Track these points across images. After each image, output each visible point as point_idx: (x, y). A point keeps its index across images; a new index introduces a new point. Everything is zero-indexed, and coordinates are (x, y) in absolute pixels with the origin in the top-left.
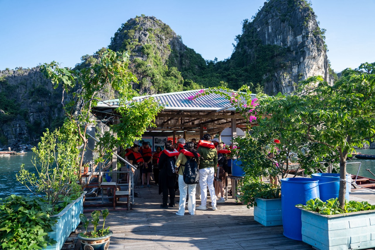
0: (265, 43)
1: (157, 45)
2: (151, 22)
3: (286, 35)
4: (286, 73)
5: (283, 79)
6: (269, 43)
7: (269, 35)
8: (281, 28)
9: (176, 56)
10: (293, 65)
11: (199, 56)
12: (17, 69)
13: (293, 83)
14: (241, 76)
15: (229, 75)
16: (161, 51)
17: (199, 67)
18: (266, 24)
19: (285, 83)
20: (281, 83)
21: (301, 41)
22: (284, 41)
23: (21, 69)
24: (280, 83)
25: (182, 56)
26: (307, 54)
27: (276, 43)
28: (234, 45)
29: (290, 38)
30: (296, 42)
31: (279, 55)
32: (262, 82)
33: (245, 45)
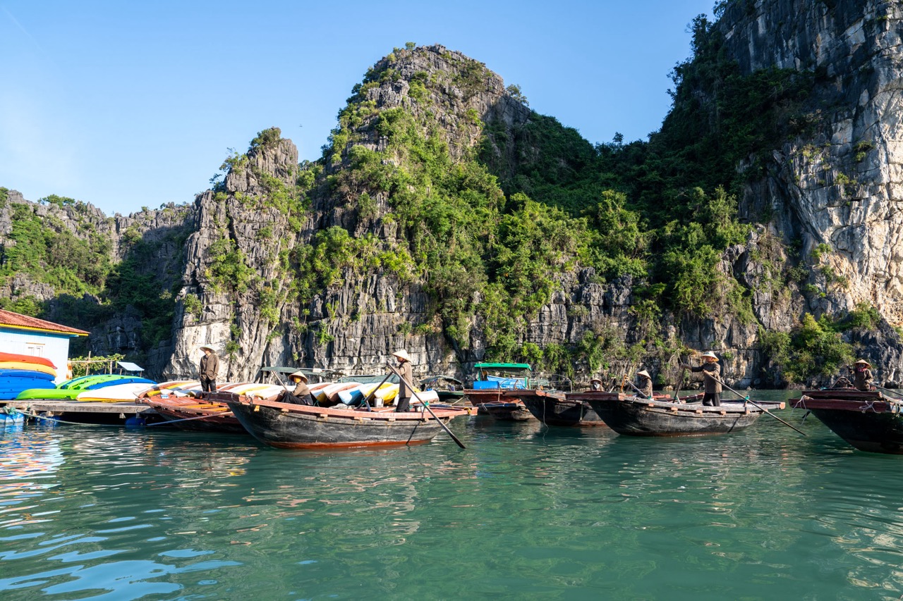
0: (749, 68)
1: (440, 112)
2: (429, 59)
3: (810, 34)
4: (809, 146)
5: (801, 167)
6: (760, 66)
7: (759, 44)
8: (793, 15)
9: (500, 139)
10: (836, 121)
11: (572, 134)
12: (164, 208)
13: (835, 174)
14: (673, 173)
15: (642, 173)
16: (449, 127)
17: (569, 162)
18: (749, 14)
19: (806, 179)
20: (794, 181)
21: (862, 39)
22: (805, 52)
23: (171, 206)
24: (789, 180)
25: (518, 137)
26: (882, 77)
27: (780, 64)
28: (672, 95)
29: (823, 41)
30: (845, 49)
31: (786, 95)
32: (733, 183)
33: (696, 87)
